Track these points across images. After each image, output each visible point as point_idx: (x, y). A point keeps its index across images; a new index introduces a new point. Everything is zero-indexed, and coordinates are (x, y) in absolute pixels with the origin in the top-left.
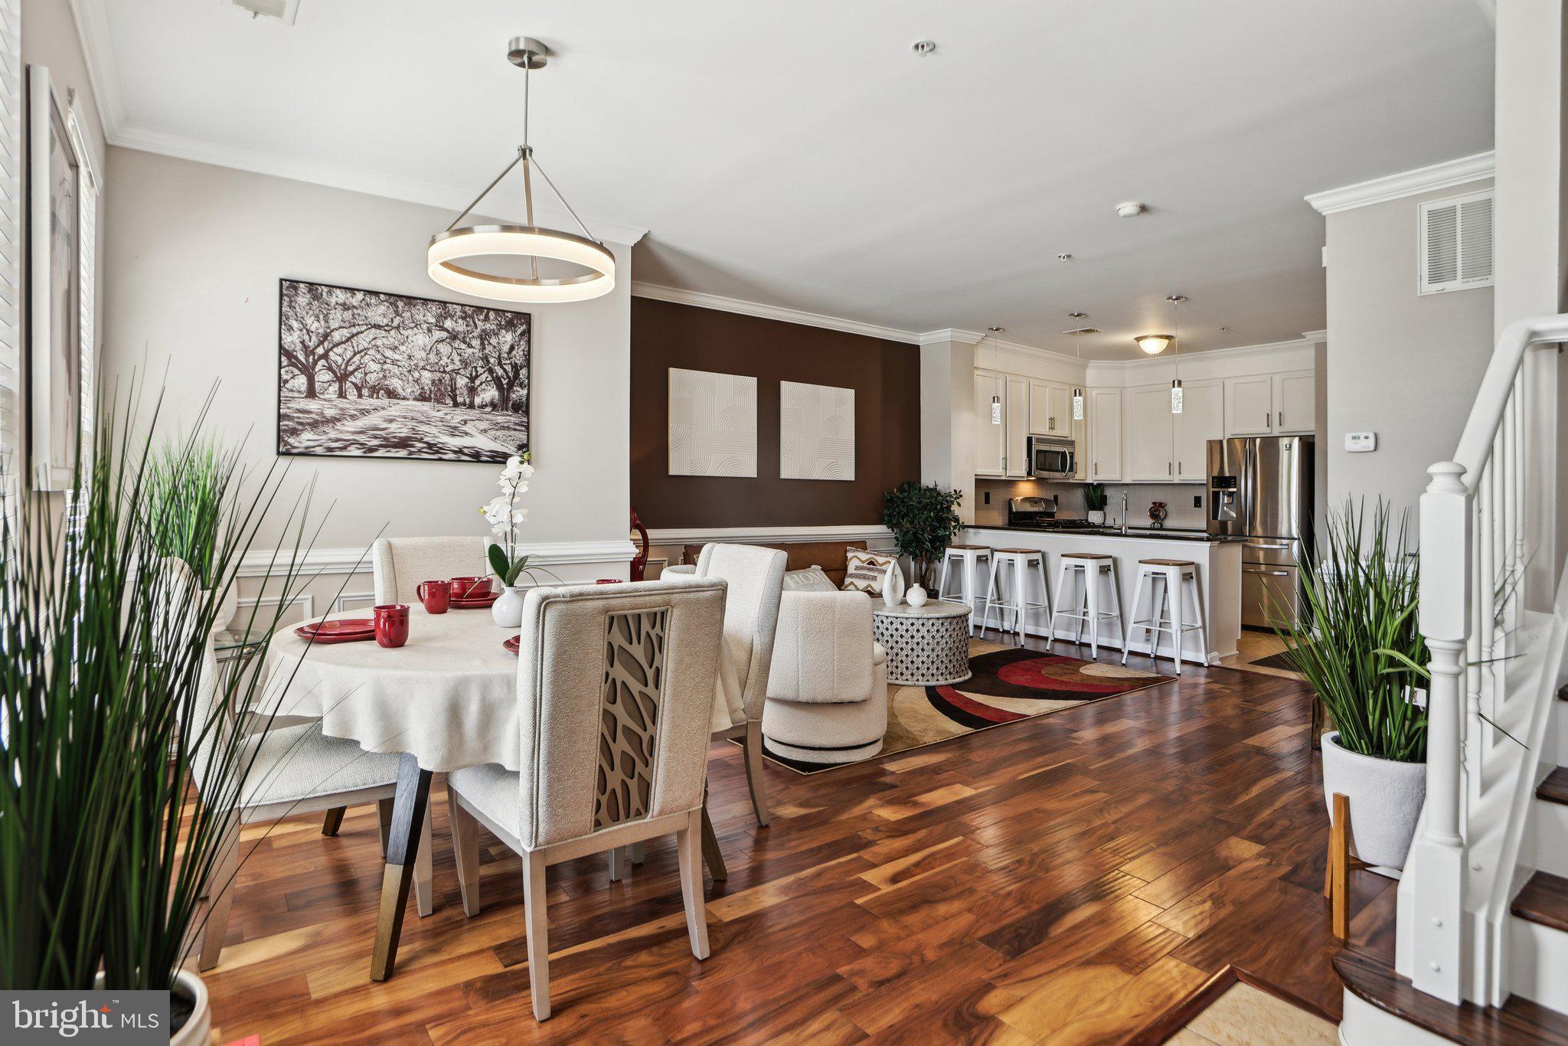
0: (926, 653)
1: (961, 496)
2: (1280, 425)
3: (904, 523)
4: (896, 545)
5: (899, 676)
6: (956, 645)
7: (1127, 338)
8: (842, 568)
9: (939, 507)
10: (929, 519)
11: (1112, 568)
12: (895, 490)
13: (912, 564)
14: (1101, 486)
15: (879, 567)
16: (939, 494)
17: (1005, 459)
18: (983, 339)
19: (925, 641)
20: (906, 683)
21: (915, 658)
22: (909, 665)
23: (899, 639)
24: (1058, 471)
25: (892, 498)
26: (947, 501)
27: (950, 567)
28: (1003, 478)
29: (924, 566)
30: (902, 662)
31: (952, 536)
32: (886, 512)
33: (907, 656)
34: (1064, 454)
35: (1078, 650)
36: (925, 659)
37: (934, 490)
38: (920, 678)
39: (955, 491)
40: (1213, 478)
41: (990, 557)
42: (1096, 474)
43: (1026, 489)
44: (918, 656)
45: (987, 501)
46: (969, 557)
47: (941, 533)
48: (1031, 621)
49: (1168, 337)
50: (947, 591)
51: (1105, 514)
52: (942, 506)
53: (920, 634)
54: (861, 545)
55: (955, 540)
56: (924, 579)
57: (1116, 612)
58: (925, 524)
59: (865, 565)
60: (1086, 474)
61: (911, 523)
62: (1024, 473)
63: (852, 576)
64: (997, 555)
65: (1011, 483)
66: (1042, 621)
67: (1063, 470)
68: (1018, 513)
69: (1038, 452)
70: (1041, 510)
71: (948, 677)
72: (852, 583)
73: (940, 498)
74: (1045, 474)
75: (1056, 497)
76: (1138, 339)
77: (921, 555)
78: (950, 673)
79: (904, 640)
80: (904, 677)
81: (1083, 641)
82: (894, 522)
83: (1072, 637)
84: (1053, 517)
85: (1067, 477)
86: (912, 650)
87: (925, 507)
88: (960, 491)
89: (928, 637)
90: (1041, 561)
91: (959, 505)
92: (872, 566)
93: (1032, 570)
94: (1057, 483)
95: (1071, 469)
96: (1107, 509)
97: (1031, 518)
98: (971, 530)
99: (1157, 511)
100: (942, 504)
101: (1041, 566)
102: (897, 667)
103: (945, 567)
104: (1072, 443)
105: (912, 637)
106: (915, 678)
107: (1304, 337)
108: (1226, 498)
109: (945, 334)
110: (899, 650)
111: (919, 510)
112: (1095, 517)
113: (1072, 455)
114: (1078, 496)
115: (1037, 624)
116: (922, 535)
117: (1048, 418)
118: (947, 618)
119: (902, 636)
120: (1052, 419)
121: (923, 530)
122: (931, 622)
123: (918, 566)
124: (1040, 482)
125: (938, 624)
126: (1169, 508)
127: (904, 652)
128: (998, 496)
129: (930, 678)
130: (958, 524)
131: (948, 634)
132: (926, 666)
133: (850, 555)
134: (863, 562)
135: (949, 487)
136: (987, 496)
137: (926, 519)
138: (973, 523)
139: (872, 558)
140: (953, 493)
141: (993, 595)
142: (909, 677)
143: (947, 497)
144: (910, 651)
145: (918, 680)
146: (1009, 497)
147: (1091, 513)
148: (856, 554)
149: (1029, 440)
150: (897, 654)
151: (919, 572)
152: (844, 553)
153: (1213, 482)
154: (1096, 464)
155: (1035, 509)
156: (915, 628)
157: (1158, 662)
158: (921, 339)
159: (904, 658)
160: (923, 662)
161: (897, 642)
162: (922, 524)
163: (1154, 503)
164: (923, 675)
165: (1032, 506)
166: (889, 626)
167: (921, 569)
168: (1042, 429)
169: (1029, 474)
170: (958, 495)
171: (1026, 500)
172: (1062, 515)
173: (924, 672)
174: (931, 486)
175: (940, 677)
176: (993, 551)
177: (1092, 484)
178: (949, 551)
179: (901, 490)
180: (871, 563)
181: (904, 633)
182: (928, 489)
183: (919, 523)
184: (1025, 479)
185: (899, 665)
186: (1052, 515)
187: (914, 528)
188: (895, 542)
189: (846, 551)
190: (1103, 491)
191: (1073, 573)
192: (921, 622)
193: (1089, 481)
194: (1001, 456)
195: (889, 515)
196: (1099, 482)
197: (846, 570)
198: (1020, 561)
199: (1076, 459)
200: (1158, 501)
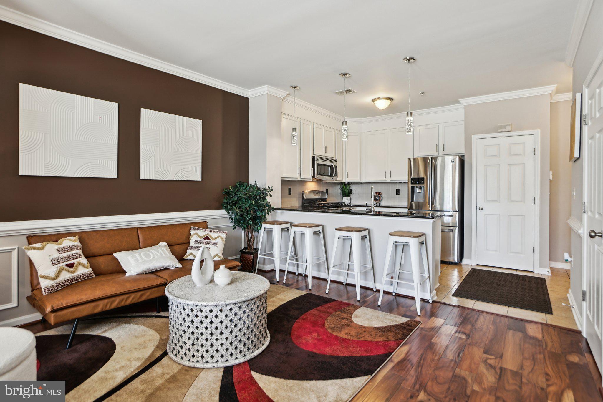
0: (224, 336)
1: (272, 190)
2: (443, 151)
3: (235, 208)
4: (231, 222)
5: (200, 359)
6: (254, 323)
7: (367, 99)
8: (185, 242)
9: (258, 197)
10: (252, 206)
11: (368, 237)
12: (230, 187)
13: (243, 233)
14: (348, 184)
15: (212, 241)
16: (259, 189)
17: (300, 168)
18: (287, 96)
19: (224, 325)
20: (206, 366)
21: (215, 341)
22: (209, 348)
23: (199, 325)
24: (328, 176)
25: (228, 192)
26: (263, 193)
27: (266, 235)
28: (299, 179)
29: (250, 235)
30: (202, 345)
31: (267, 216)
32: (225, 201)
33: (207, 340)
34: (332, 166)
35: (345, 288)
36: (224, 341)
37: (255, 187)
38: (220, 359)
39: (269, 187)
40: (412, 179)
41: (290, 229)
42: (347, 177)
43: (312, 186)
44: (217, 340)
45: (290, 193)
46: (276, 229)
47: (259, 214)
48: (315, 268)
49: (391, 99)
50: (264, 250)
51: (351, 199)
52: (260, 197)
53: (219, 320)
54: (203, 225)
55: (269, 218)
56: (250, 243)
57: (369, 266)
58: (249, 208)
59: (202, 240)
60: (342, 178)
61: (240, 208)
62: (310, 176)
63: (192, 248)
64: (294, 229)
65: (303, 182)
66: (322, 269)
67: (331, 175)
68: (307, 199)
69: (318, 165)
70: (319, 197)
71: (247, 353)
72: (191, 254)
73: (259, 192)
74: (321, 177)
75: (327, 190)
76: (374, 100)
77: (248, 228)
78: (249, 349)
79: (204, 326)
80: (205, 360)
81: (348, 282)
82: (229, 207)
83: (341, 279)
84: (326, 201)
85: (333, 179)
86: (212, 334)
87: (249, 197)
88: (272, 187)
89: (226, 322)
90: (321, 232)
91: (271, 196)
92: (207, 240)
93: (316, 236)
94: (328, 183)
95: (335, 175)
96: (352, 196)
97: (314, 202)
98: (279, 211)
99: (378, 197)
100: (260, 195)
101: (321, 235)
102: (198, 351)
103: (262, 235)
104: (336, 161)
105: (211, 322)
106: (215, 360)
107: (459, 102)
108: (418, 189)
109: (264, 89)
110: (200, 335)
111: (245, 199)
112: (346, 200)
113: (336, 167)
114: (338, 189)
115: (319, 270)
116: (247, 216)
117: (323, 146)
118: (244, 302)
119: (201, 322)
120: (326, 147)
121: (248, 212)
122: (229, 307)
123: (246, 233)
124: (319, 181)
125: (235, 309)
126: (383, 195)
127: (204, 337)
128: (296, 190)
129: (229, 358)
130: (270, 208)
131: (246, 315)
132: (224, 347)
133: (192, 232)
134: (201, 237)
135: (265, 184)
136: (290, 190)
137: (250, 205)
138: (280, 207)
139: (207, 234)
140: (267, 188)
141: (292, 252)
142: (209, 359)
143: (263, 191)
144: (209, 336)
145: (217, 361)
146: (302, 191)
147: (344, 198)
148: (198, 232)
149: (314, 158)
150: (198, 339)
151: (246, 238)
152: (188, 231)
153: (411, 181)
154: (347, 173)
155: (316, 197)
156: (214, 314)
157: (397, 298)
158: (250, 93)
159: (204, 343)
160: (222, 345)
161: (197, 328)
162: (248, 208)
163: (376, 193)
164: (222, 356)
165: (314, 196)
166: (190, 313)
167: (248, 236)
168: (320, 153)
169: (313, 177)
170: (271, 189)
171: (312, 192)
172: (330, 200)
173: (224, 353)
174: (253, 184)
175: (239, 356)
176: (292, 225)
177: (345, 183)
178: (264, 226)
179: (235, 187)
180: (207, 238)
181: (203, 319)
182: (252, 186)
183: (246, 208)
184: (311, 180)
185: (200, 348)
186: (325, 200)
187: (242, 211)
188: (231, 220)
189: (190, 230)
190: (350, 187)
191: (343, 240)
192: (219, 308)
193: (343, 182)
194: (298, 166)
195: (227, 203)
196: (348, 182)
197: (189, 243)
198: (308, 232)
199: (338, 169)
200: (378, 191)
